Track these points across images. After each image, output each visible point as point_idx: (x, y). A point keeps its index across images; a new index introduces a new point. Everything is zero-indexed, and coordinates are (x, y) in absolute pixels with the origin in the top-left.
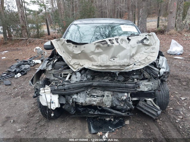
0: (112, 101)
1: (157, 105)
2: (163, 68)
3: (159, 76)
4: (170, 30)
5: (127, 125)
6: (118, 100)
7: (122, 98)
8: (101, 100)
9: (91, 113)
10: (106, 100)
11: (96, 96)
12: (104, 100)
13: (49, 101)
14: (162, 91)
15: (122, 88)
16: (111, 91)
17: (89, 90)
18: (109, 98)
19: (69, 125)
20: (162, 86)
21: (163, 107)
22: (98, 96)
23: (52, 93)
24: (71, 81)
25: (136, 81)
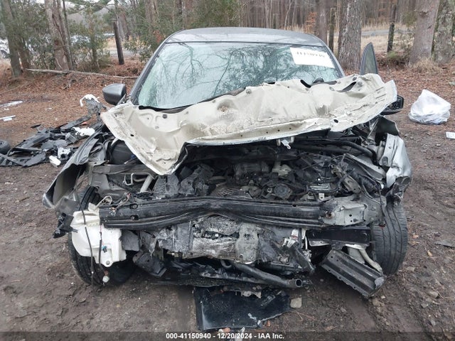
0: (259, 249)
1: (376, 261)
2: (395, 167)
3: (382, 186)
4: (419, 60)
5: (295, 309)
6: (273, 246)
7: (285, 242)
8: (230, 245)
9: (207, 276)
10: (243, 245)
11: (219, 234)
12: (237, 247)
13: (95, 245)
14: (390, 225)
15: (285, 217)
16: (257, 223)
17: (200, 220)
18: (250, 241)
19: (148, 305)
20: (391, 212)
21: (390, 266)
22: (222, 235)
23: (103, 226)
24: (152, 194)
25: (324, 199)
